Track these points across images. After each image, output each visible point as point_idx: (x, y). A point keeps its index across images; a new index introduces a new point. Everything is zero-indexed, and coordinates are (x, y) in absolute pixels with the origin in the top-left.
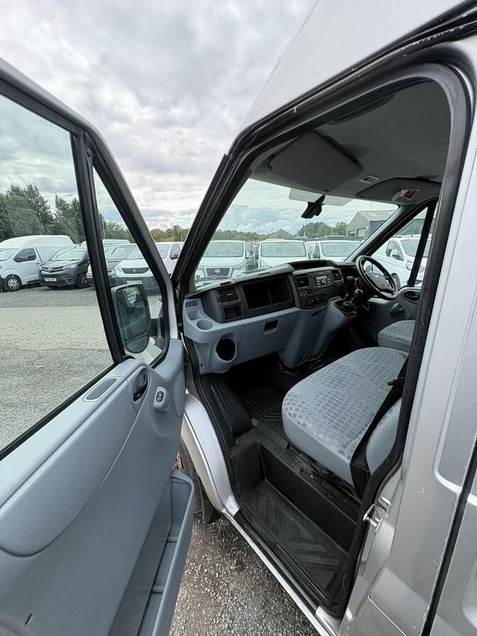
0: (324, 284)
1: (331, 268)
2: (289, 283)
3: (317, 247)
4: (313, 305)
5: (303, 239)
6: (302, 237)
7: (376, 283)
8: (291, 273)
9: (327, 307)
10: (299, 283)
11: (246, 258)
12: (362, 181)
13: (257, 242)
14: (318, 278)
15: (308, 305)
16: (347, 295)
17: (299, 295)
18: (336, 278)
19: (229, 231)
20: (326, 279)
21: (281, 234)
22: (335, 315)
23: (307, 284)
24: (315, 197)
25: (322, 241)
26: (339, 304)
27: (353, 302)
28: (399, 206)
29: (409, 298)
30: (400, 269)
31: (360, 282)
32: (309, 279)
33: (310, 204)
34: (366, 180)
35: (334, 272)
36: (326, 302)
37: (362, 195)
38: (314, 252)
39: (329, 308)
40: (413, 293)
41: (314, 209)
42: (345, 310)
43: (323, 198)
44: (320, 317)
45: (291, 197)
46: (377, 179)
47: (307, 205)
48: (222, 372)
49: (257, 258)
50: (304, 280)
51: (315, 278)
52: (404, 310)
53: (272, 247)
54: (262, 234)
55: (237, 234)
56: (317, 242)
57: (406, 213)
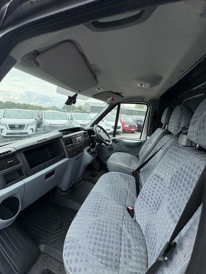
0: (80, 141)
1: (83, 131)
2: (61, 144)
3: (72, 116)
4: (76, 154)
5: (65, 111)
6: (64, 110)
7: (104, 138)
8: (61, 137)
9: (83, 153)
10: (66, 143)
11: (35, 119)
12: (96, 89)
13: (42, 111)
14: (77, 138)
15: (73, 155)
16: (91, 144)
17: (67, 151)
18: (86, 137)
19: (25, 104)
20: (81, 138)
21: (54, 108)
22: (87, 157)
23: (71, 142)
24: (72, 94)
25: (73, 113)
26: (89, 151)
27: (96, 149)
28: (108, 103)
29: (115, 142)
30: (103, 125)
31: (97, 138)
32: (73, 140)
33: (69, 97)
34: (98, 89)
35: (85, 133)
36: (82, 151)
37: (95, 96)
38: (70, 117)
39: (84, 153)
40: (115, 140)
41: (71, 101)
42: (92, 154)
43: (76, 95)
44: (80, 159)
45: (57, 92)
46: (103, 90)
47: (68, 97)
48: (6, 227)
49: (42, 120)
50: (69, 141)
51: (76, 138)
52: (113, 147)
53: (50, 114)
54: (45, 107)
55: (30, 106)
56: (71, 113)
57: (110, 107)
